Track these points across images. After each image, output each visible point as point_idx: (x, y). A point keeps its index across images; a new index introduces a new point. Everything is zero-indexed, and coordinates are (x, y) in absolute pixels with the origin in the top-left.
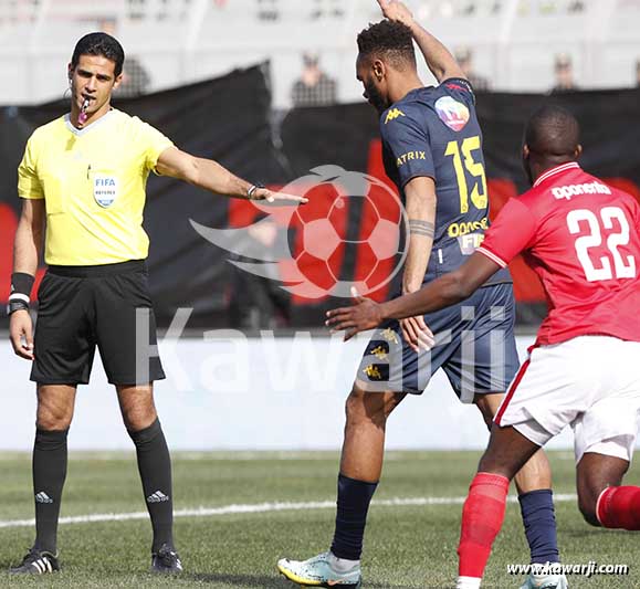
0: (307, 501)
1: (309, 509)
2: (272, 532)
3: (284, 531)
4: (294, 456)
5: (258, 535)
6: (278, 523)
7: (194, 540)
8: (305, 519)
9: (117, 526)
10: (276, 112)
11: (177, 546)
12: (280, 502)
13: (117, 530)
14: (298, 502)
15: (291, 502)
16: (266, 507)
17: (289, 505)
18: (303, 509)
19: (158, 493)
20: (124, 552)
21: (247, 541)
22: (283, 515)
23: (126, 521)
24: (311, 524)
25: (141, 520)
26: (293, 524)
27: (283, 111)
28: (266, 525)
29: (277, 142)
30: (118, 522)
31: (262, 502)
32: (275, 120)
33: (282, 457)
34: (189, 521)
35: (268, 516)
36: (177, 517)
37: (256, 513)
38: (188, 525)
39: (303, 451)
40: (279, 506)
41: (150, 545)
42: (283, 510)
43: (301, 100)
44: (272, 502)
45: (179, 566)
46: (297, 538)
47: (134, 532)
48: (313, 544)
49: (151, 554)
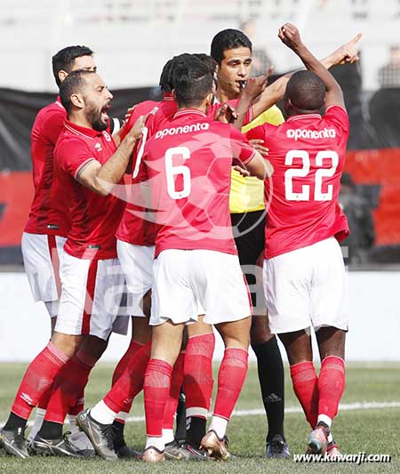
0: (389, 401)
1: (391, 408)
2: (362, 426)
3: (371, 425)
4: (379, 366)
5: (351, 428)
6: (367, 419)
7: (300, 432)
8: (388, 415)
9: (239, 420)
10: (367, 92)
11: (286, 436)
12: (368, 401)
13: (239, 423)
14: (382, 402)
15: (377, 402)
16: (357, 405)
17: (374, 405)
18: (386, 408)
19: (273, 395)
20: (244, 441)
21: (343, 433)
22: (371, 412)
23: (245, 416)
24: (392, 419)
25: (258, 416)
26: (379, 419)
27: (371, 92)
28: (357, 420)
29: (366, 116)
30: (239, 417)
31: (355, 402)
32: (365, 99)
33: (369, 366)
34: (296, 417)
35: (359, 413)
36: (288, 414)
37: (348, 410)
38: (295, 420)
39: (387, 362)
40: (367, 405)
41: (265, 435)
42: (370, 409)
43: (386, 83)
44: (361, 402)
45: (288, 452)
46: (382, 430)
47: (252, 425)
48: (394, 435)
49: (265, 443)
